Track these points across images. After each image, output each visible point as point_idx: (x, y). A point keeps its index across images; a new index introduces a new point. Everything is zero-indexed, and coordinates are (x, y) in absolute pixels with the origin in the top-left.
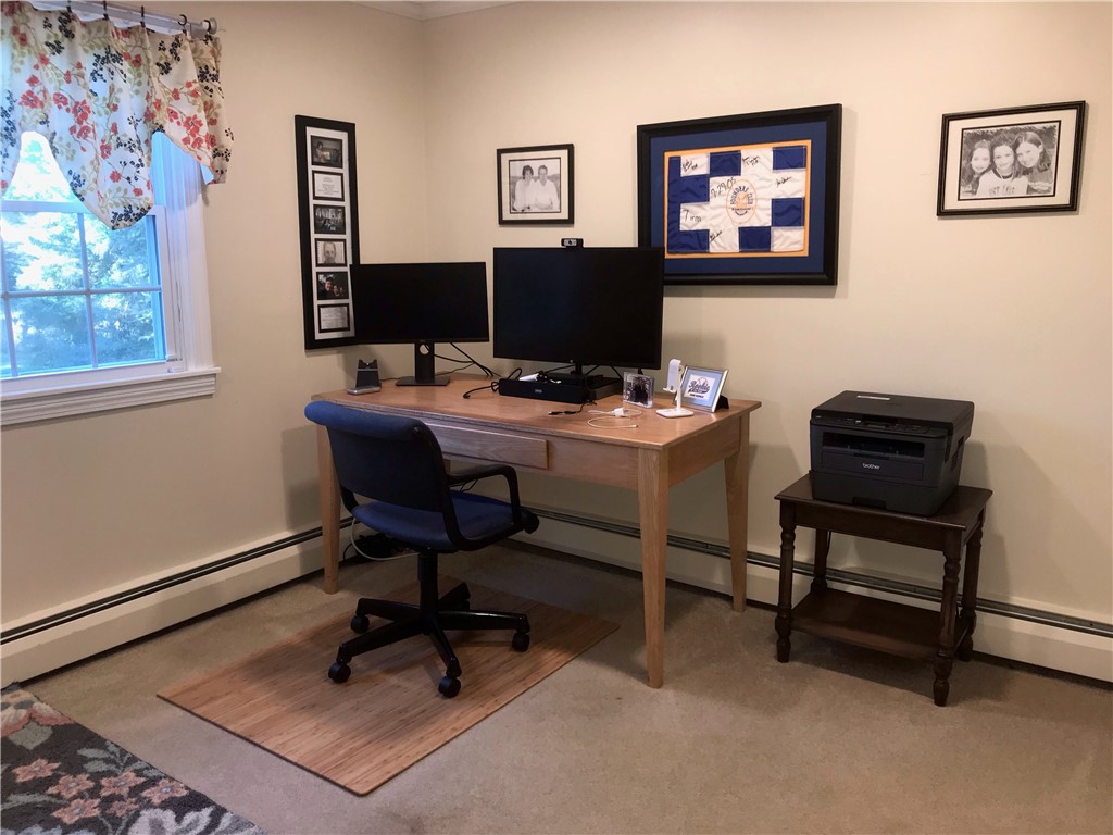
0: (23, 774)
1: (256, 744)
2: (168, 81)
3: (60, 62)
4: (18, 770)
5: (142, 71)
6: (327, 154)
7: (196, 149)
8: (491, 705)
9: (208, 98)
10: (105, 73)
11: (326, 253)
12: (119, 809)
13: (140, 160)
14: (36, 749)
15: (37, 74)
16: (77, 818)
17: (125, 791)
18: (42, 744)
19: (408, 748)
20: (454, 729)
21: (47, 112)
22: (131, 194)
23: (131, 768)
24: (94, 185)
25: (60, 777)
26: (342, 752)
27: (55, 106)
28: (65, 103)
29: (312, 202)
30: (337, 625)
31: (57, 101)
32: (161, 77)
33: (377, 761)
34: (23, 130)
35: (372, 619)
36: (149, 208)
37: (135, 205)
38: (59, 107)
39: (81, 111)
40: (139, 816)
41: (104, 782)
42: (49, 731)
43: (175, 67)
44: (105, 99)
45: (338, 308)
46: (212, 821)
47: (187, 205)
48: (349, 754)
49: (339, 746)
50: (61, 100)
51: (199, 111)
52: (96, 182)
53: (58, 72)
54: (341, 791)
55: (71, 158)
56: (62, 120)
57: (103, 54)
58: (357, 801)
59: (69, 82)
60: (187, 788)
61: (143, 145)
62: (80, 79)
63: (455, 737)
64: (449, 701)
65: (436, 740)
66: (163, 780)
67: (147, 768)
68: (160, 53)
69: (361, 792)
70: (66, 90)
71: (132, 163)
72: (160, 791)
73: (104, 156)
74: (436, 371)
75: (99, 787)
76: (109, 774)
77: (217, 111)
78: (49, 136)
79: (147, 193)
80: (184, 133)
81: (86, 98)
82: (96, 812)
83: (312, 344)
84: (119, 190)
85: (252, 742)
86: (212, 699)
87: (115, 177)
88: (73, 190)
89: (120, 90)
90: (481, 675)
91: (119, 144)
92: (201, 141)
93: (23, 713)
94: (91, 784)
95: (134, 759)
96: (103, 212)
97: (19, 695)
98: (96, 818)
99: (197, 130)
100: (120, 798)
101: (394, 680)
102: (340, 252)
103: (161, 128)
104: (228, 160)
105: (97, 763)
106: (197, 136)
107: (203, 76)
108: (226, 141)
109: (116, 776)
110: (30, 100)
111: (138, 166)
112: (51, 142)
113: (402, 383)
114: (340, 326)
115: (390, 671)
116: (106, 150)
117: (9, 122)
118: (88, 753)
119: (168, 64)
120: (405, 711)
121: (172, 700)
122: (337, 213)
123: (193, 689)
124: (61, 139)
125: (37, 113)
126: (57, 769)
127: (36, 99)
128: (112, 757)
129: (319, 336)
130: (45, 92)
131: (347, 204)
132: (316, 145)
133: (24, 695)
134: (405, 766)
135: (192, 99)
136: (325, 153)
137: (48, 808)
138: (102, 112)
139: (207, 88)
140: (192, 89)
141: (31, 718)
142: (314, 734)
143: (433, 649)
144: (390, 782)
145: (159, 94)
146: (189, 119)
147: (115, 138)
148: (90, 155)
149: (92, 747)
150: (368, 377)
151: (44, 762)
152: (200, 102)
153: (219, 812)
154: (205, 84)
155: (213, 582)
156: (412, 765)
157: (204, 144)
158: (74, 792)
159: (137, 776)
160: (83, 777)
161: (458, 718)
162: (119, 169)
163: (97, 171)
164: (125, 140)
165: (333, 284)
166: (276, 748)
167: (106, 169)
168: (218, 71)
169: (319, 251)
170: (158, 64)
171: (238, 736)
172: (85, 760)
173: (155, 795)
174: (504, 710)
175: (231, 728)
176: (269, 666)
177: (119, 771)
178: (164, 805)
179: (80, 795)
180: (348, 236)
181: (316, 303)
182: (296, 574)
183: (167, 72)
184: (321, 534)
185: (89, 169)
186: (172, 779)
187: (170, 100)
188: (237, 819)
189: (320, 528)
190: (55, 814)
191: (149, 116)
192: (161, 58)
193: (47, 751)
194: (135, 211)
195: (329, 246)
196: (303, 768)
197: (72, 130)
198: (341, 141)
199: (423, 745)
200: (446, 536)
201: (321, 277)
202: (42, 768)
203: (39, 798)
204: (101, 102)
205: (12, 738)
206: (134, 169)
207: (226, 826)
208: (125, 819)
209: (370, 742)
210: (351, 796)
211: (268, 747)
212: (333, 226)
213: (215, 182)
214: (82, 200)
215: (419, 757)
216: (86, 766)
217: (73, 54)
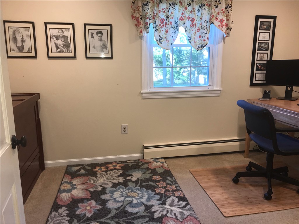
0: (154, 178)
1: (205, 191)
2: (217, 10)
3: (190, 8)
4: (154, 177)
5: (210, 8)
6: (265, 27)
7: (222, 28)
8: (280, 208)
9: (227, 13)
10: (201, 10)
11: (260, 57)
12: (168, 194)
13: (206, 32)
14: (159, 173)
15: (184, 12)
16: (159, 192)
17: (171, 190)
18: (161, 173)
19: (245, 210)
20: (263, 210)
21: (185, 21)
22: (203, 41)
23: (175, 185)
24: (194, 39)
25: (161, 181)
26: (226, 202)
27: (188, 20)
28: (190, 19)
29: (258, 42)
30: (242, 167)
31: (188, 18)
32: (215, 9)
33: (234, 209)
34: (179, 27)
35: (253, 169)
36: (207, 44)
37: (203, 44)
38: (189, 20)
39: (193, 20)
40: (171, 197)
41: (168, 186)
42: (164, 170)
43: (219, 6)
44: (200, 17)
45: (262, 74)
46: (185, 206)
47: (219, 43)
48: (227, 204)
49: (225, 200)
50: (189, 18)
51: (224, 17)
52: (194, 38)
53: (189, 11)
54: (220, 213)
55: (189, 33)
56: (188, 23)
57: (201, 5)
58: (223, 217)
59: (191, 13)
60: (184, 195)
61: (208, 28)
62: (194, 12)
63: (262, 213)
64: (266, 201)
65: (256, 211)
66: (180, 191)
67: (178, 187)
68: (216, 2)
69: (225, 216)
70: (191, 15)
71: (204, 33)
72: (178, 193)
73: (198, 32)
74: (292, 96)
75: (166, 187)
76: (170, 185)
77: (230, 16)
78: (185, 28)
79: (207, 40)
80: (219, 23)
81: (194, 17)
82: (163, 192)
83: (252, 84)
84: (200, 40)
85: (204, 190)
86: (200, 176)
87: (200, 37)
88: (189, 41)
89: (203, 14)
90: (281, 197)
91: (202, 28)
92: (223, 25)
93: (161, 164)
94: (165, 185)
95: (177, 183)
96: (195, 46)
97: (162, 160)
98: (162, 193)
99: (223, 22)
100: (169, 191)
101: (251, 188)
102: (266, 57)
103: (213, 23)
104: (231, 30)
105: (169, 181)
106: (223, 24)
107: (227, 7)
108: (231, 25)
109: (171, 186)
110: (181, 19)
111: (205, 33)
112: (185, 29)
113: (279, 99)
114: (262, 79)
115: (252, 185)
116: (199, 30)
117: (177, 25)
118: (168, 178)
119: (217, 5)
120: (250, 198)
121: (192, 173)
122: (266, 45)
123: (197, 172)
124: (188, 28)
125: (183, 22)
126: (161, 179)
127: (183, 18)
128: (173, 181)
129: (254, 82)
130: (185, 16)
131: (270, 42)
132: (261, 24)
133: (163, 160)
134: (242, 214)
135: (222, 14)
136: (264, 26)
137: (155, 187)
138: (199, 20)
139: (228, 10)
140: (223, 11)
141: (162, 166)
142: (221, 194)
143: (267, 184)
144: (235, 217)
145: (213, 14)
146: (221, 20)
147: (201, 27)
148: (194, 32)
149: (170, 177)
150: (267, 96)
151: (159, 177)
152: (225, 15)
153: (188, 204)
154: (228, 9)
155: (213, 146)
156: (245, 215)
157: (224, 26)
158: (161, 186)
159: (175, 188)
160: (165, 183)
161: (266, 207)
162: (201, 34)
163: (195, 36)
164: (203, 27)
165: (261, 67)
166: (209, 194)
167: (198, 35)
168: (232, 5)
169: (258, 56)
170: (215, 6)
171: (202, 187)
172: (167, 179)
173: (176, 194)
174: (284, 211)
175: (201, 184)
176: (218, 172)
177: (172, 185)
178: (177, 197)
179: (162, 187)
180: (269, 52)
181: (255, 72)
182: (238, 150)
183: (217, 7)
184: (245, 141)
185: (193, 35)
186: (182, 191)
187: (217, 15)
188: (191, 208)
189: (245, 139)
190: (155, 189)
191: (210, 20)
192: (216, 4)
193: (161, 175)
194: (203, 45)
195: (262, 55)
196: (213, 202)
197: (191, 25)
198: (271, 22)
199: (250, 210)
200: (273, 149)
201: (258, 64)
202: (158, 178)
203: (154, 184)
204: (199, 17)
205: (156, 169)
206: (204, 34)
207: (188, 208)
208: (168, 196)
209: (235, 203)
210: (222, 216)
211: (207, 193)
212: (264, 49)
213: (227, 37)
214: (190, 43)
215: (247, 214)
216: (167, 181)
217: (193, 6)
